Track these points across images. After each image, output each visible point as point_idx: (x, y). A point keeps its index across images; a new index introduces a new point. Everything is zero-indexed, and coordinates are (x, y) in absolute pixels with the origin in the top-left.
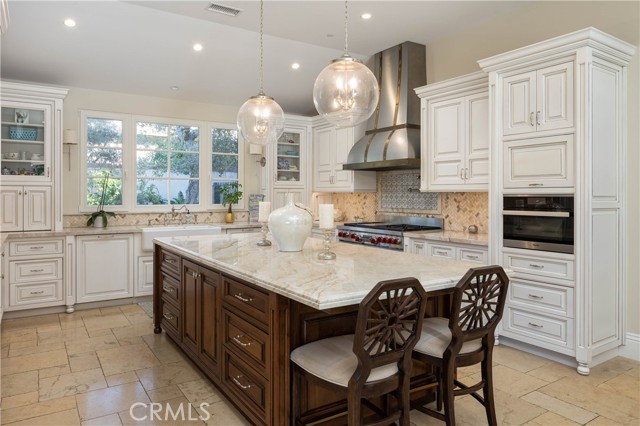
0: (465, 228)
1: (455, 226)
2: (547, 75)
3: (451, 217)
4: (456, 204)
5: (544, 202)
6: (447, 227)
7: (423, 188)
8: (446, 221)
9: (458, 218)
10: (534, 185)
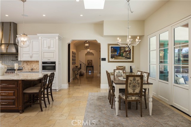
0: (29, 69)
1: (26, 69)
2: (50, 40)
3: (25, 67)
4: (26, 64)
5: (50, 63)
6: (24, 69)
7: (19, 60)
8: (24, 68)
9: (27, 67)
10: (49, 60)
